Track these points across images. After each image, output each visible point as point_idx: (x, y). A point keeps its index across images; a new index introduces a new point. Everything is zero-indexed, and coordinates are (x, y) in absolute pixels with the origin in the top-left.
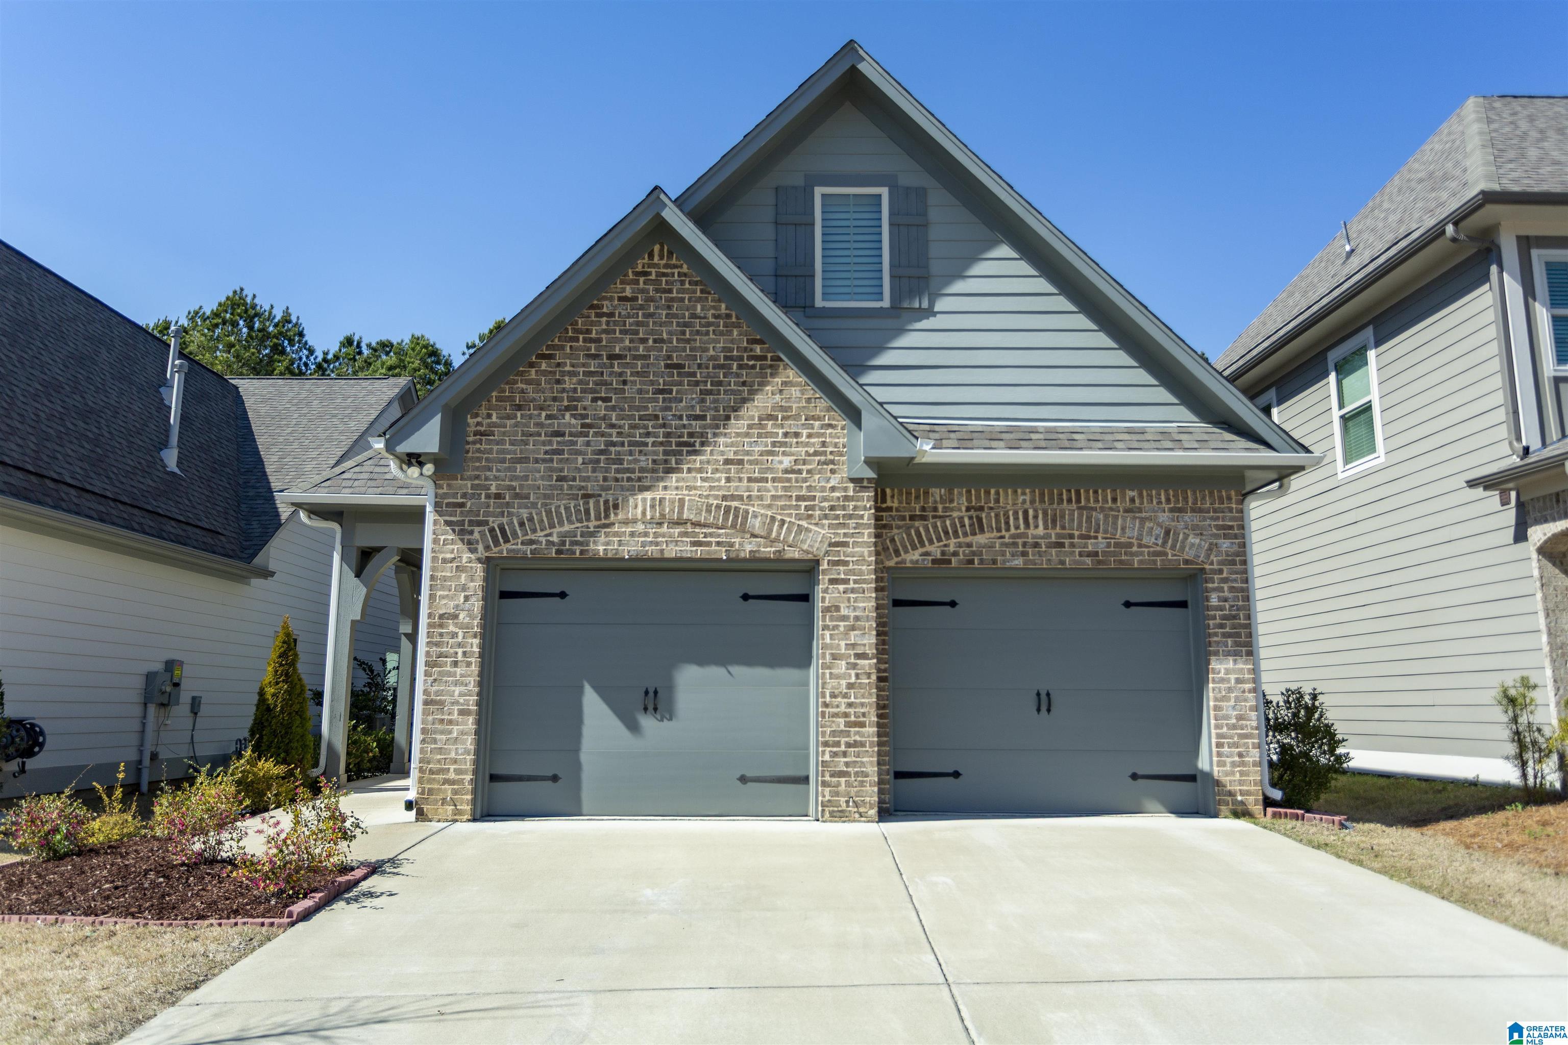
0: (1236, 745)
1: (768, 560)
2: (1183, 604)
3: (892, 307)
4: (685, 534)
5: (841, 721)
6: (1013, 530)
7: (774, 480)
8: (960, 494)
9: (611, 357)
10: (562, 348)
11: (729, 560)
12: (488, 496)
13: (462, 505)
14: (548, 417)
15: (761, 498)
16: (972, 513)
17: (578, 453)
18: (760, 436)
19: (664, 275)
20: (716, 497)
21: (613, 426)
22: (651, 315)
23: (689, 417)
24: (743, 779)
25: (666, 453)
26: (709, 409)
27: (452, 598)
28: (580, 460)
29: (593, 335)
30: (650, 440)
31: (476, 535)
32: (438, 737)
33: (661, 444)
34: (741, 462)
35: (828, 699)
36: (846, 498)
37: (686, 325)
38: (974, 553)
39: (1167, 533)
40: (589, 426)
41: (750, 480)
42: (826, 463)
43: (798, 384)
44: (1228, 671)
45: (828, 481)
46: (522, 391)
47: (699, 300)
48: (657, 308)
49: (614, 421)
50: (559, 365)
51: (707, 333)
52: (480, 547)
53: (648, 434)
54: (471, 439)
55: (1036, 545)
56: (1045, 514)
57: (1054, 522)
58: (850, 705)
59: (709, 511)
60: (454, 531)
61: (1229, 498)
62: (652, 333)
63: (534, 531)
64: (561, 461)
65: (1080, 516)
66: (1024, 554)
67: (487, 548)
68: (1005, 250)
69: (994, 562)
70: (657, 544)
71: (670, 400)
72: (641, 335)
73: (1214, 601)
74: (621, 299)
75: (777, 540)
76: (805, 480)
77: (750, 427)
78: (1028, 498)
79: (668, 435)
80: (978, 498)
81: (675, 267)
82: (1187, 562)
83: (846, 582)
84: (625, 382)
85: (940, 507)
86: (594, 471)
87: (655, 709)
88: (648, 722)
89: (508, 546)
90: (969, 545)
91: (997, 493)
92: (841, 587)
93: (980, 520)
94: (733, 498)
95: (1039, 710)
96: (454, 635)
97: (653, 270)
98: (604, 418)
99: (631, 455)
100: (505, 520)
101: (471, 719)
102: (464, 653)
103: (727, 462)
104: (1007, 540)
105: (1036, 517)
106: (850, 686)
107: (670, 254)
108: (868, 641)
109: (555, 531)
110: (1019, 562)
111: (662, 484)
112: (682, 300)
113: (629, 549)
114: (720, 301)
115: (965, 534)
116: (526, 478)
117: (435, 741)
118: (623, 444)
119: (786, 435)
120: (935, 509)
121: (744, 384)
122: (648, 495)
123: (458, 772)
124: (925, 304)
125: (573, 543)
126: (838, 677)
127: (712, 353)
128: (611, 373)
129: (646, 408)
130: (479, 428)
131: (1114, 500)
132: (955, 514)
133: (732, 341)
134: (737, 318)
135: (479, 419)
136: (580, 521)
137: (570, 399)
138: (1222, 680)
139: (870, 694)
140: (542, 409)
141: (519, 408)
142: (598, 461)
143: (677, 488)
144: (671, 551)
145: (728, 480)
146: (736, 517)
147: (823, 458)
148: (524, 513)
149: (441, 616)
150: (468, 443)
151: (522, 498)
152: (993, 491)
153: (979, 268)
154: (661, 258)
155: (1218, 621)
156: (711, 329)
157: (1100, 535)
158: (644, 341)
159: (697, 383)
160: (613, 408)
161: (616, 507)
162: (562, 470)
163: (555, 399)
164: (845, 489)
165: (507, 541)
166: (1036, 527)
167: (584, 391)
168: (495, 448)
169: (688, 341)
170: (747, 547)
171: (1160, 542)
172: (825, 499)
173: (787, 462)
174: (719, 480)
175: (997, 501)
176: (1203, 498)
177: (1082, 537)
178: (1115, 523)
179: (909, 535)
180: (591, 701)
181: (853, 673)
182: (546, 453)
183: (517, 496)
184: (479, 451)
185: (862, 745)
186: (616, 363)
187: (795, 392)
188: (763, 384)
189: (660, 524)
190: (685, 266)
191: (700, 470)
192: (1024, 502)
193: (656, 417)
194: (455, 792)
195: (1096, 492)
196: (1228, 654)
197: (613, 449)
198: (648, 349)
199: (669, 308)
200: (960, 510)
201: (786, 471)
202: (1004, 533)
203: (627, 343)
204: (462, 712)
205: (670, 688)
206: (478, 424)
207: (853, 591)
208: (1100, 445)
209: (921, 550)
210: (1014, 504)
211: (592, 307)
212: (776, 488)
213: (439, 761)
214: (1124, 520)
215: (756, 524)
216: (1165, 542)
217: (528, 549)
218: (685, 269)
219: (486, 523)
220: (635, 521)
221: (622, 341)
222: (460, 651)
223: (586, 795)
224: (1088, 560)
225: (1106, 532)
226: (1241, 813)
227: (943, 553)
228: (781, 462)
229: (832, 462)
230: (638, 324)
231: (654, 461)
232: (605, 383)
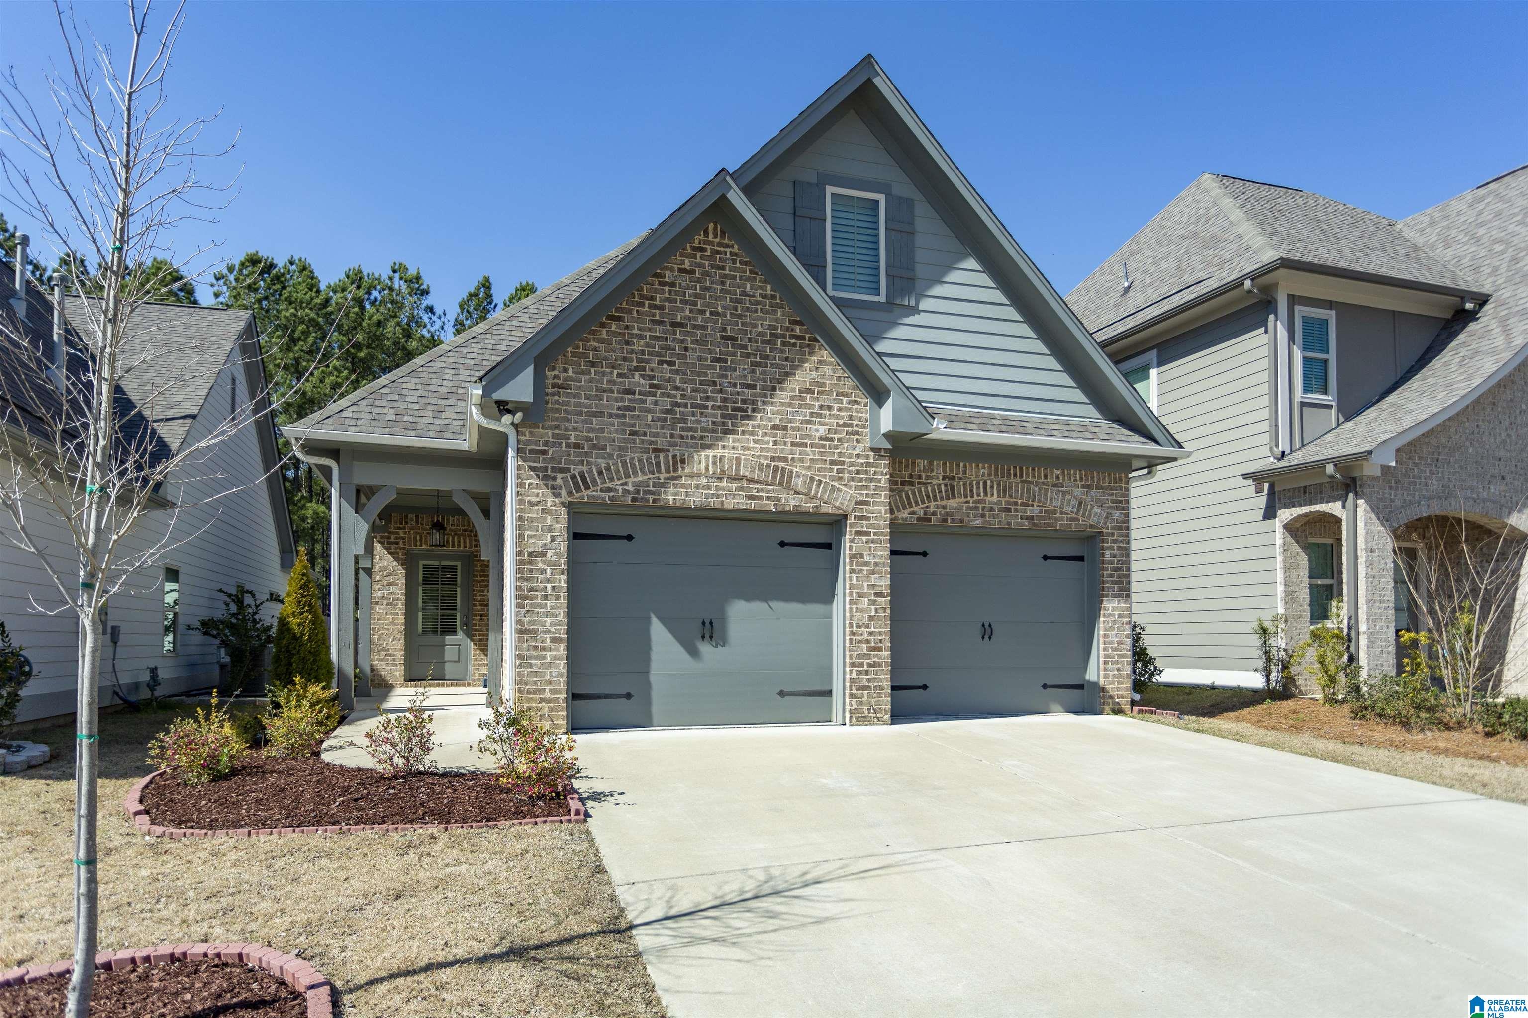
0: (1116, 662)
1: (807, 514)
2: (1081, 559)
3: (887, 303)
4: (741, 488)
5: (865, 646)
6: (976, 497)
7: (812, 445)
8: (938, 465)
9: (674, 324)
10: (630, 312)
11: (777, 513)
12: (568, 446)
13: (544, 453)
14: (620, 375)
15: (802, 460)
16: (946, 481)
17: (648, 410)
18: (800, 406)
19: (718, 252)
20: (766, 458)
21: (677, 388)
22: (707, 289)
23: (742, 385)
24: (782, 694)
25: (723, 416)
26: (759, 379)
27: (539, 538)
28: (650, 417)
29: (657, 302)
30: (710, 404)
31: (559, 481)
32: (533, 662)
33: (719, 407)
34: (785, 428)
35: (855, 629)
36: (868, 465)
37: (738, 301)
38: (947, 514)
39: (1080, 503)
40: (657, 387)
41: (793, 444)
42: (852, 434)
43: (831, 364)
44: (1114, 609)
45: (854, 449)
46: (595, 349)
47: (748, 279)
48: (712, 282)
49: (678, 384)
50: (627, 327)
51: (756, 311)
52: (564, 492)
53: (708, 398)
54: (549, 390)
55: (991, 509)
56: (999, 485)
57: (1005, 491)
58: (871, 633)
59: (761, 469)
60: (538, 476)
61: (1121, 480)
62: (709, 305)
63: (612, 480)
64: (632, 417)
65: (1023, 487)
66: (983, 516)
67: (570, 493)
68: (971, 263)
69: (962, 521)
70: (718, 496)
71: (726, 369)
72: (699, 307)
73: (1107, 557)
74: (681, 271)
75: (815, 497)
76: (836, 447)
77: (792, 398)
78: (986, 471)
79: (725, 400)
80: (951, 470)
81: (727, 246)
82: (1091, 526)
83: (867, 534)
84: (686, 349)
85: (924, 475)
86: (662, 428)
87: (711, 637)
88: (705, 648)
89: (589, 492)
90: (944, 507)
91: (965, 466)
92: (864, 538)
93: (952, 487)
94: (780, 459)
95: (983, 638)
96: (543, 571)
97: (708, 247)
98: (669, 380)
99: (693, 416)
100: (585, 468)
101: (562, 646)
102: (553, 588)
103: (774, 427)
104: (971, 504)
105: (992, 487)
106: (871, 618)
107: (723, 233)
108: (884, 582)
109: (630, 480)
110: (978, 522)
111: (720, 444)
112: (734, 278)
113: (695, 499)
114: (766, 282)
115: (942, 499)
116: (602, 431)
117: (531, 666)
118: (686, 406)
119: (821, 407)
120: (920, 477)
121: (787, 359)
122: (710, 453)
123: (553, 692)
124: (913, 303)
125: (646, 492)
126: (862, 611)
127: (760, 329)
128: (674, 340)
129: (706, 375)
130: (556, 381)
131: (1046, 476)
132: (935, 482)
133: (777, 320)
134: (781, 299)
135: (556, 373)
136: (652, 472)
137: (639, 360)
138: (1110, 616)
139: (886, 625)
140: (613, 367)
141: (593, 364)
142: (665, 419)
143: (733, 448)
144: (730, 503)
145: (775, 443)
146: (783, 475)
147: (850, 429)
148: (603, 463)
149: (530, 554)
150: (547, 394)
151: (599, 449)
152: (962, 464)
153: (953, 276)
154: (716, 237)
155: (1109, 572)
156: (759, 307)
157: (1035, 504)
158: (702, 312)
159: (748, 356)
160: (677, 372)
161: (683, 461)
162: (633, 425)
163: (625, 359)
164: (867, 457)
165: (587, 487)
166: (992, 495)
167: (650, 354)
168: (572, 401)
169: (740, 316)
170: (791, 502)
171: (1075, 511)
172: (852, 464)
173: (822, 430)
174: (768, 443)
175: (965, 472)
176: (1104, 478)
177: (1023, 504)
178: (1046, 495)
179: (901, 497)
180: (658, 631)
181: (873, 608)
182: (619, 408)
183: (594, 447)
184: (557, 402)
185: (880, 665)
186: (678, 330)
187: (828, 370)
188: (803, 361)
189: (720, 479)
190: (736, 246)
191: (752, 433)
192: (984, 474)
193: (715, 383)
194: (551, 709)
195: (1033, 469)
196: (1114, 596)
197: (678, 409)
198: (705, 320)
199: (723, 283)
200: (938, 478)
201: (821, 439)
202: (969, 498)
203: (687, 312)
204: (554, 640)
205: (723, 620)
206: (555, 377)
207: (873, 541)
208: (1042, 432)
209: (909, 510)
210: (977, 476)
211: (656, 275)
212: (813, 453)
213: (535, 683)
214: (1052, 493)
215: (798, 483)
216: (1078, 511)
217: (607, 496)
218: (736, 249)
219: (567, 470)
220: (699, 475)
221: (683, 310)
222: (549, 586)
223: (655, 709)
224: (1026, 523)
225: (1039, 501)
226: (1118, 711)
227: (925, 513)
228: (817, 431)
229: (857, 433)
230: (696, 296)
231: (714, 422)
232: (669, 348)
